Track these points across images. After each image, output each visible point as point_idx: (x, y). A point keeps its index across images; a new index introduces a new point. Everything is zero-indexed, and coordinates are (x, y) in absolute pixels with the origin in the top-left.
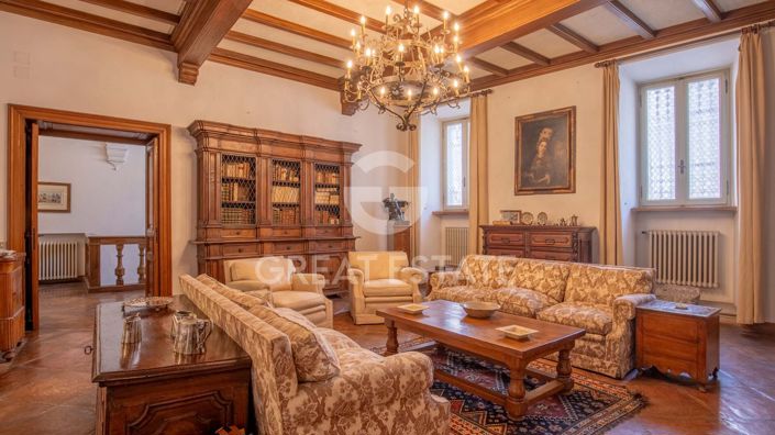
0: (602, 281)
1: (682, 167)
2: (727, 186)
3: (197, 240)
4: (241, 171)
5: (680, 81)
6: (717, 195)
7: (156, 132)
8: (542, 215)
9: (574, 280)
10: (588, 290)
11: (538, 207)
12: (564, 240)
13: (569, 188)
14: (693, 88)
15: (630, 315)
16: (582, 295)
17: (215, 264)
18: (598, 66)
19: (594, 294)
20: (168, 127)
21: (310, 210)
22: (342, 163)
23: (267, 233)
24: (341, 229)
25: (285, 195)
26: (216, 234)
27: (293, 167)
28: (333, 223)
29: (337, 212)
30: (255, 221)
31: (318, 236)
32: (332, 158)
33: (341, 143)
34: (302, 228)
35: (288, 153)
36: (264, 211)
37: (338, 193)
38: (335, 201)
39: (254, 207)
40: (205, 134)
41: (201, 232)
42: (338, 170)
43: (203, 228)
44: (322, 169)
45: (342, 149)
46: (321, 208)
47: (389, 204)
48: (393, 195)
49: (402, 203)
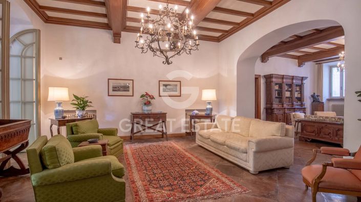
3: (266, 107)
4: (277, 87)
7: (258, 77)
21: (294, 99)
22: (302, 84)
23: (285, 106)
24: (302, 105)
25: (288, 94)
26: (275, 106)
27: (290, 86)
28: (299, 103)
29: (300, 99)
30: (281, 102)
31: (296, 107)
32: (299, 82)
33: (302, 78)
34: (293, 104)
35: (289, 81)
36: (284, 99)
37: (300, 93)
38: (299, 96)
39: (281, 98)
40: (272, 77)
41: (269, 105)
42: (301, 86)
43: (272, 104)
44: (297, 85)
45: (302, 79)
46: (296, 98)
47: (313, 96)
48: (314, 93)
49: (318, 96)
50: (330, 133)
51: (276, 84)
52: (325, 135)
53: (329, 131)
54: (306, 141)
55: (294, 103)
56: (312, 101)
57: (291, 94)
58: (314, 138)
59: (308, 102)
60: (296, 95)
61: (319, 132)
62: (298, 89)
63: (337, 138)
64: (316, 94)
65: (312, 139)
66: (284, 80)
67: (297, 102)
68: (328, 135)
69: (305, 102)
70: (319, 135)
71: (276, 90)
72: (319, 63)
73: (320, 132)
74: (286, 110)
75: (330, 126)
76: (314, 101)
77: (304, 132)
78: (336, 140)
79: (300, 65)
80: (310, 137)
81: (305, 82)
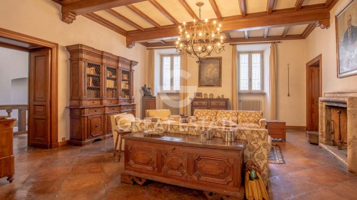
0: (250, 115)
1: (250, 80)
2: (262, 86)
3: (70, 106)
4: (92, 71)
5: (250, 53)
6: (259, 89)
7: (51, 47)
8: (211, 95)
9: (241, 116)
10: (246, 118)
11: (207, 91)
12: (222, 103)
13: (219, 85)
14: (254, 55)
15: (266, 124)
16: (245, 120)
17: (86, 118)
18: (230, 44)
19: (249, 120)
20: (57, 45)
21: (120, 91)
22: (131, 70)
23: (105, 102)
24: (130, 100)
25: (110, 84)
26: (86, 103)
27: (114, 71)
28: (127, 97)
29: (128, 92)
30: (98, 95)
31: (123, 104)
32: (127, 68)
33: (132, 61)
34: (118, 100)
35: (113, 64)
36: (104, 92)
37: (129, 84)
38: (127, 88)
39: (99, 89)
40: (81, 51)
41: (75, 102)
42: (129, 73)
43: (80, 100)
44: (124, 72)
45: (132, 63)
46: (123, 90)
47: (144, 89)
48: (145, 85)
49: (149, 89)
50: (182, 165)
51: (90, 65)
52: (173, 169)
53: (180, 161)
54: (135, 183)
55: (120, 98)
56: (143, 95)
57: (116, 84)
58: (150, 177)
59: (138, 96)
60: (123, 86)
61: (160, 164)
62: (126, 78)
63: (195, 178)
64: (147, 87)
65: (147, 180)
66: (104, 61)
67: (125, 97)
68: (178, 169)
69: (134, 97)
70: (159, 171)
71: (89, 76)
72: (151, 49)
73: (163, 164)
74: (107, 109)
75: (181, 149)
76: (145, 95)
77: (131, 162)
78: (193, 182)
79: (129, 44)
80: (142, 176)
81: (134, 68)
